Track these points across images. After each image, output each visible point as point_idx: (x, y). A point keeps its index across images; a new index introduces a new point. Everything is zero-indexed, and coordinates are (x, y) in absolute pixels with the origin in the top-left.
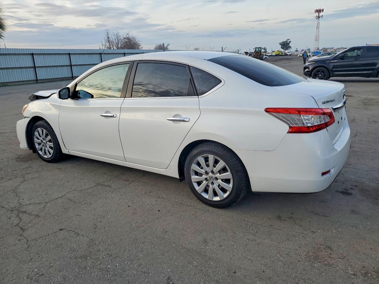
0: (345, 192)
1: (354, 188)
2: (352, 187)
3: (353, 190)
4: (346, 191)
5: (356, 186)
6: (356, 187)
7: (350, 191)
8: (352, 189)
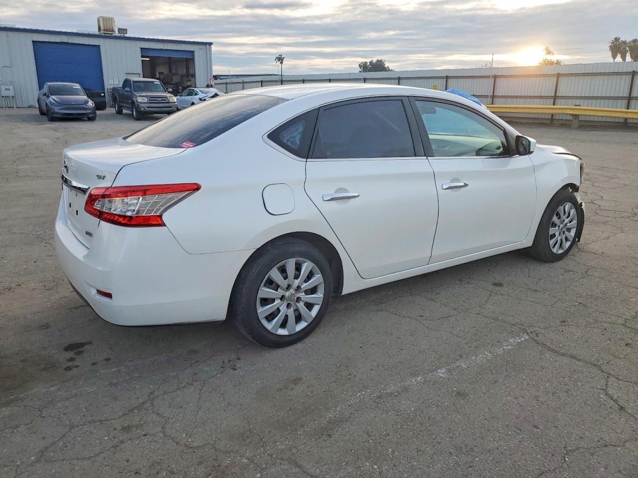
0: (78, 348)
1: (70, 364)
2: (75, 363)
3: (68, 358)
4: (78, 350)
5: (69, 369)
6: (67, 366)
7: (71, 354)
8: (72, 359)
